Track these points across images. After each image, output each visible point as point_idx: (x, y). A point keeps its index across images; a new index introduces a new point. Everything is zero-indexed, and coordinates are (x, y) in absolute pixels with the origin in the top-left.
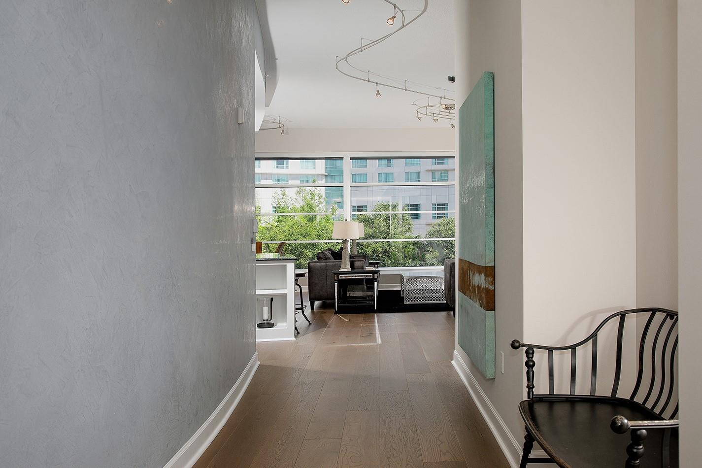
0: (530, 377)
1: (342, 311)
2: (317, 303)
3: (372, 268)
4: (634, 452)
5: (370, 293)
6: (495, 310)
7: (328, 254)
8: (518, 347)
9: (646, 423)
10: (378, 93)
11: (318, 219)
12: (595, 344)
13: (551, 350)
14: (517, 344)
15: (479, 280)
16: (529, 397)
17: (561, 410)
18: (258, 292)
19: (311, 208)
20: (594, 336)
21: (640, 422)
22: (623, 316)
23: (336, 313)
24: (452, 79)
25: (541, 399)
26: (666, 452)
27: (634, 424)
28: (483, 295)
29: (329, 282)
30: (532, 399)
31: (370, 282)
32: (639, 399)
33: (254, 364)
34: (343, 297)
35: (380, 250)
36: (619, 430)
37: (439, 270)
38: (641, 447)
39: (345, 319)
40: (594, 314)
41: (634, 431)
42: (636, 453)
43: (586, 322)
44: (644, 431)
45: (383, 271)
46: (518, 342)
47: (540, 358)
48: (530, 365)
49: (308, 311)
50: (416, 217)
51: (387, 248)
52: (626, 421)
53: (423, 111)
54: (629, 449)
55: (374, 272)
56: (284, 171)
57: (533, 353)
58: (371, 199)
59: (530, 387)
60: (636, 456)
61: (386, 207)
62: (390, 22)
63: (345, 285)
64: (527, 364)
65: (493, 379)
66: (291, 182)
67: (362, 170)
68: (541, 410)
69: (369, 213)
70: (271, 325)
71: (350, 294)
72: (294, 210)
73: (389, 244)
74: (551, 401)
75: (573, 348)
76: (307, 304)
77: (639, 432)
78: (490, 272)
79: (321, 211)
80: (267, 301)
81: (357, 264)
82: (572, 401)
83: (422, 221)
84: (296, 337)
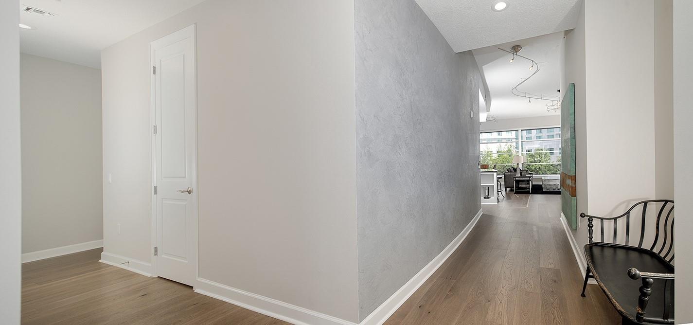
0: (591, 232)
1: (517, 193)
2: (508, 189)
3: (529, 175)
4: (644, 292)
5: (528, 186)
6: (576, 196)
7: (512, 169)
8: (584, 217)
9: (653, 274)
10: (530, 101)
11: (513, 155)
12: (628, 218)
13: (602, 219)
14: (583, 215)
15: (569, 182)
16: (590, 242)
17: (608, 252)
18: (482, 184)
19: (510, 150)
20: (628, 213)
21: (649, 273)
22: (646, 203)
23: (515, 194)
24: (559, 91)
25: (597, 245)
26: (668, 295)
27: (643, 274)
28: (570, 189)
29: (512, 181)
30: (592, 244)
31: (528, 181)
32: (656, 250)
33: (480, 213)
34: (518, 187)
35: (538, 167)
36: (634, 277)
37: (558, 176)
38: (649, 289)
39: (518, 196)
40: (629, 201)
41: (644, 279)
42: (646, 293)
43: (624, 206)
44: (651, 279)
45: (534, 176)
46: (584, 214)
47: (596, 223)
48: (590, 226)
49: (504, 193)
50: (552, 154)
51: (541, 167)
52: (638, 272)
53: (551, 108)
54: (641, 289)
55: (529, 177)
56: (500, 137)
57: (592, 220)
58: (533, 146)
59: (591, 238)
60: (645, 295)
61: (539, 150)
62: (531, 68)
63: (518, 182)
64: (589, 225)
65: (576, 230)
66: (503, 141)
67: (529, 135)
68: (596, 251)
69: (533, 152)
70: (489, 198)
71: (520, 186)
72: (504, 152)
73: (541, 165)
74: (602, 246)
75: (615, 219)
76: (503, 189)
77: (647, 280)
78: (574, 178)
79: (514, 152)
80: (487, 188)
81: (523, 173)
82: (615, 247)
83: (555, 155)
84: (498, 203)
